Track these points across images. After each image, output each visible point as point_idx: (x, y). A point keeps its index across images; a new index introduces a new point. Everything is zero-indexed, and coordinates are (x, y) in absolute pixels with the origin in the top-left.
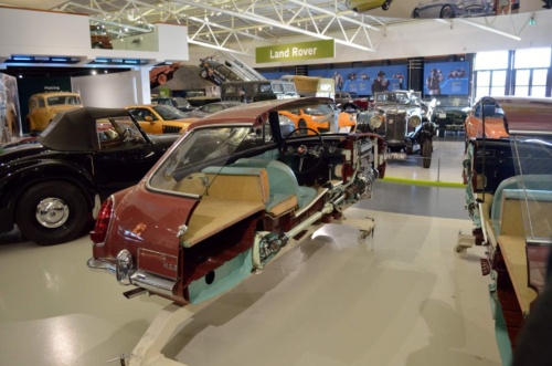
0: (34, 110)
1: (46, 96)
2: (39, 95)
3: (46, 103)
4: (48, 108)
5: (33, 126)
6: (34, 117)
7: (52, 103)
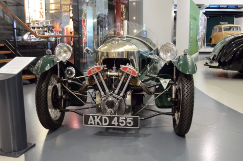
0: (215, 33)
1: (223, 26)
2: (219, 26)
3: (223, 29)
4: (224, 32)
5: (213, 42)
6: (214, 37)
7: (226, 29)
